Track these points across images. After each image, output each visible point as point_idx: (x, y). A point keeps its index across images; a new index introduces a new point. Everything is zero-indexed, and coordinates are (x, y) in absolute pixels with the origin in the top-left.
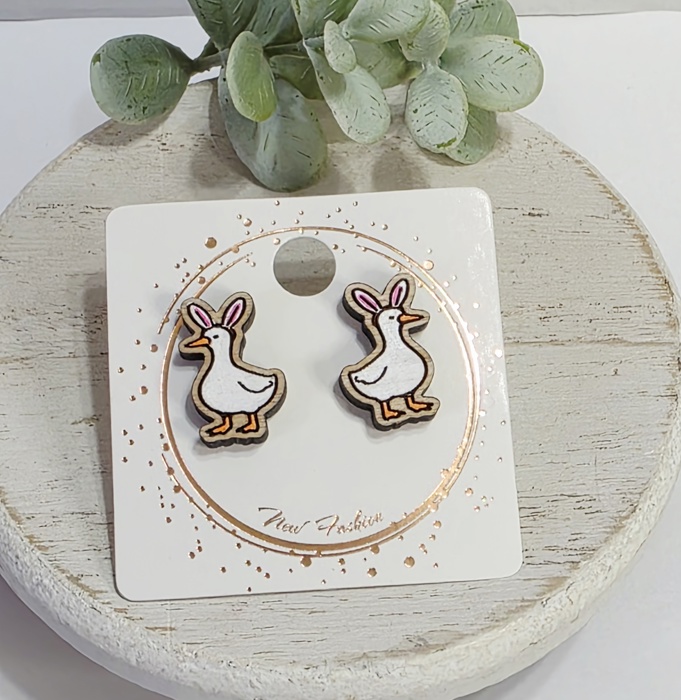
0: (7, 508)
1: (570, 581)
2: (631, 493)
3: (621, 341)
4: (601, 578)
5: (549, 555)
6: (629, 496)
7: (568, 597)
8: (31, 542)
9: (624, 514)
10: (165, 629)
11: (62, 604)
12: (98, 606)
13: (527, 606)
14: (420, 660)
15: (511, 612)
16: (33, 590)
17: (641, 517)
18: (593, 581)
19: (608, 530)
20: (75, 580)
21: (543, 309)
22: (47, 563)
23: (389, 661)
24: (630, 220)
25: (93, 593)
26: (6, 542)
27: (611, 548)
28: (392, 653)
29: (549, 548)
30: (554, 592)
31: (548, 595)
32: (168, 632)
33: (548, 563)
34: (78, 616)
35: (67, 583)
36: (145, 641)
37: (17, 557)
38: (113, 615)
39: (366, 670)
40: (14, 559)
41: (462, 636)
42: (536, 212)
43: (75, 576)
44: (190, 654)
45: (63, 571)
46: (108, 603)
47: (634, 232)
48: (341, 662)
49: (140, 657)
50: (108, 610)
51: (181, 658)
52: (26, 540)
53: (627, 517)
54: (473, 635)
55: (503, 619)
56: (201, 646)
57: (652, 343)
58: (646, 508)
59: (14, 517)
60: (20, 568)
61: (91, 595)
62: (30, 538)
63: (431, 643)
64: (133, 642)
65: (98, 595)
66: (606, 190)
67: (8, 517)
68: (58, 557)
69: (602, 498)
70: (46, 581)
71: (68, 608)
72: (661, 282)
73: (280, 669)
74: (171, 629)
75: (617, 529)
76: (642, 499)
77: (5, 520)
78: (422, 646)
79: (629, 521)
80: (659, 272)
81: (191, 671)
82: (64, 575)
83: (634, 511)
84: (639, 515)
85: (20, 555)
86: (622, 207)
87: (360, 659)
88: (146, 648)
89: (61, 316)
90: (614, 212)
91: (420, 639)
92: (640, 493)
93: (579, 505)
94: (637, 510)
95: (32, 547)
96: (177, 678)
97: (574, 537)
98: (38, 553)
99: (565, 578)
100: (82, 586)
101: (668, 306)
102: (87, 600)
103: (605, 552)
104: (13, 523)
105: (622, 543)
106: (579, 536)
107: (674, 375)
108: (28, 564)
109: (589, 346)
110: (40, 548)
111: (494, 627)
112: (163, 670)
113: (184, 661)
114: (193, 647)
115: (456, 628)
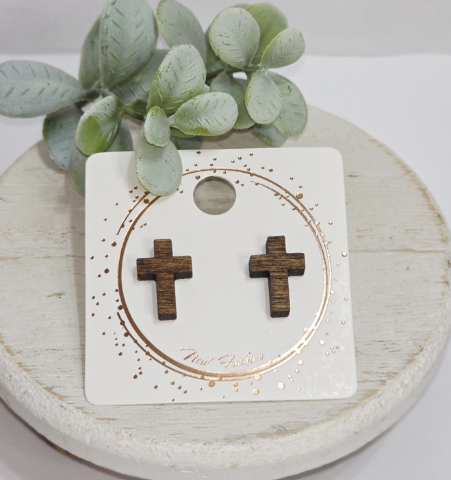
0: (4, 346)
1: (380, 392)
2: (420, 340)
3: (411, 250)
4: (401, 391)
5: (366, 377)
6: (419, 342)
7: (379, 402)
8: (20, 367)
9: (415, 352)
10: (110, 419)
11: (40, 405)
12: (65, 405)
13: (352, 407)
14: (281, 439)
15: (341, 410)
16: (21, 397)
17: (426, 355)
18: (395, 393)
19: (405, 361)
20: (49, 389)
21: (359, 231)
22: (31, 380)
23: (259, 440)
24: (414, 179)
25: (61, 398)
26: (3, 367)
27: (407, 372)
28: (262, 435)
29: (366, 372)
30: (370, 399)
31: (366, 401)
32: (111, 422)
33: (365, 381)
34: (51, 412)
35: (44, 391)
36: (95, 427)
37: (11, 376)
38: (75, 411)
39: (245, 445)
40: (9, 378)
41: (308, 425)
42: (353, 174)
43: (49, 386)
44: (126, 435)
45: (41, 384)
46: (71, 403)
47: (418, 186)
48: (228, 440)
49: (93, 438)
50: (71, 408)
51: (120, 438)
52: (17, 366)
53: (417, 354)
54: (316, 424)
55: (336, 415)
56: (134, 430)
57: (431, 251)
58: (429, 349)
59: (9, 351)
60: (13, 383)
61: (60, 399)
62: (20, 364)
63: (288, 429)
64: (88, 428)
65: (64, 399)
66: (399, 162)
67: (5, 352)
68: (38, 375)
69: (401, 343)
70: (30, 391)
71: (45, 407)
72: (436, 215)
73: (187, 444)
74: (114, 419)
75: (410, 361)
76: (427, 343)
77: (3, 353)
78: (282, 431)
79: (419, 356)
80: (434, 210)
81: (127, 446)
82: (42, 386)
83: (422, 350)
84: (426, 353)
85: (13, 374)
86: (409, 172)
87: (240, 438)
88: (96, 431)
89: (40, 233)
90: (405, 175)
91: (280, 426)
92: (426, 340)
93: (385, 347)
94: (424, 351)
95: (21, 369)
96: (117, 451)
97: (382, 366)
98: (25, 373)
99: (377, 390)
100: (54, 393)
101: (441, 230)
102: (57, 402)
103: (404, 376)
104: (8, 355)
105: (414, 370)
106: (385, 365)
107: (446, 270)
108: (18, 380)
109: (390, 253)
110: (26, 370)
111: (330, 420)
112: (108, 446)
113: (122, 439)
114: (128, 430)
115: (304, 420)
